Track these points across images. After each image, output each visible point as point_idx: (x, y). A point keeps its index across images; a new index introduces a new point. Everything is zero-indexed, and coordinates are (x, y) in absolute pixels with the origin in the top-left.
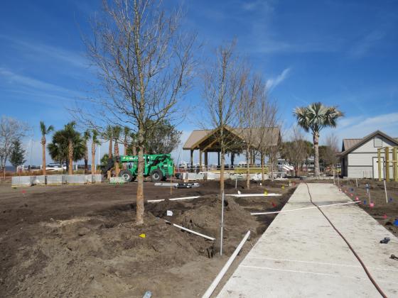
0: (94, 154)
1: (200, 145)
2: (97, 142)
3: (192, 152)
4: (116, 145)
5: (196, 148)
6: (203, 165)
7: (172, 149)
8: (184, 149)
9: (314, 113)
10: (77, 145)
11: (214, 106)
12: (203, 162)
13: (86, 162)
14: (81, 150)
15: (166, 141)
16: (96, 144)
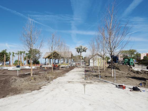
0: (13, 60)
1: (48, 57)
2: (14, 56)
3: (46, 59)
4: (21, 57)
5: (47, 58)
6: (49, 63)
7: (39, 58)
8: (43, 58)
9: (80, 48)
10: (7, 57)
11: (50, 48)
12: (49, 62)
13: (10, 62)
14: (8, 58)
15: (37, 55)
16: (14, 57)
